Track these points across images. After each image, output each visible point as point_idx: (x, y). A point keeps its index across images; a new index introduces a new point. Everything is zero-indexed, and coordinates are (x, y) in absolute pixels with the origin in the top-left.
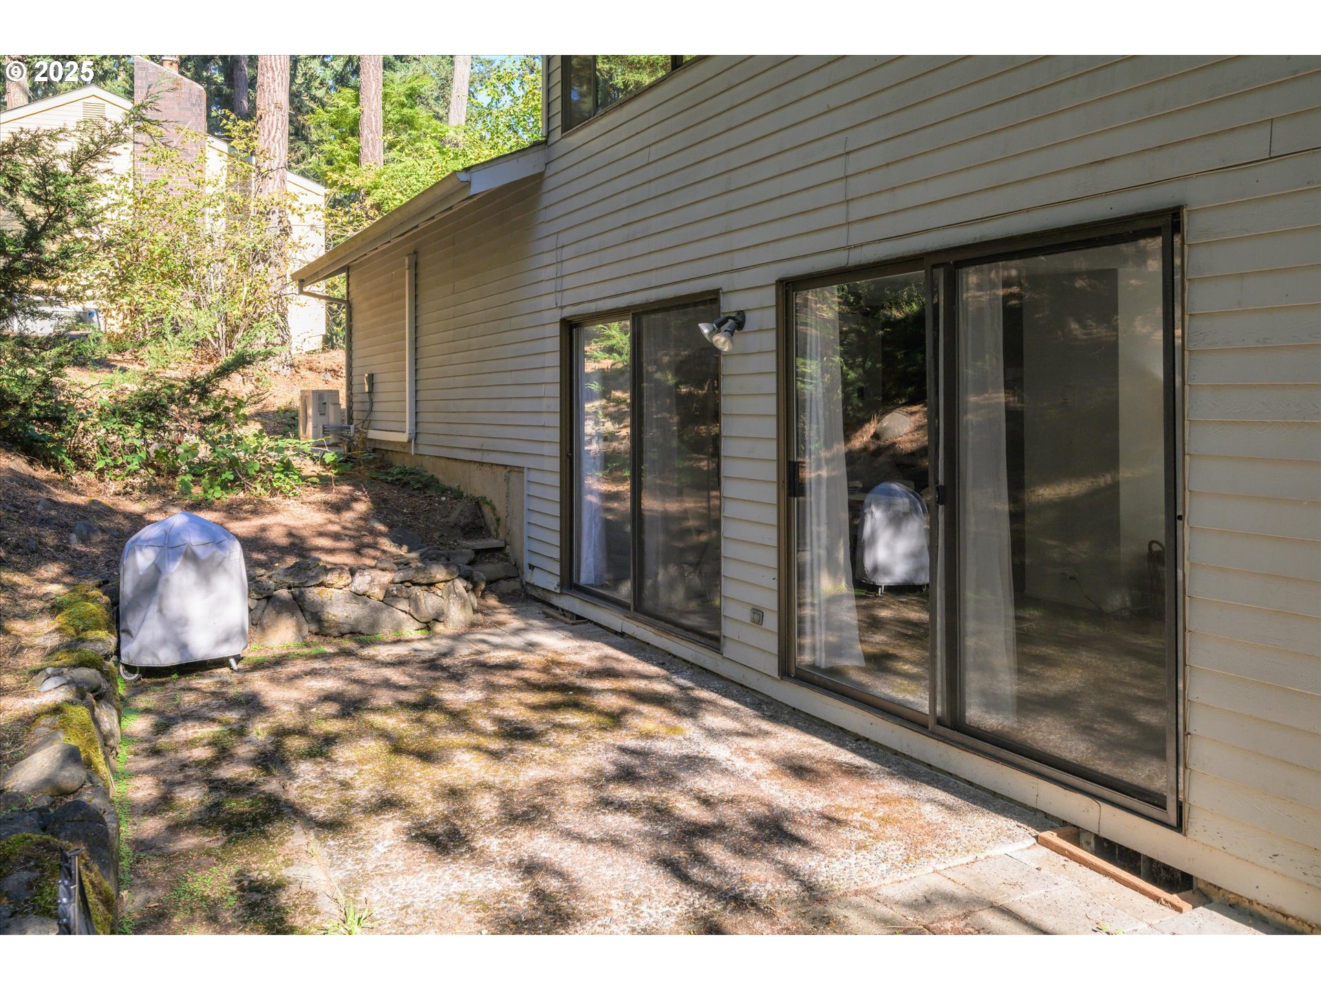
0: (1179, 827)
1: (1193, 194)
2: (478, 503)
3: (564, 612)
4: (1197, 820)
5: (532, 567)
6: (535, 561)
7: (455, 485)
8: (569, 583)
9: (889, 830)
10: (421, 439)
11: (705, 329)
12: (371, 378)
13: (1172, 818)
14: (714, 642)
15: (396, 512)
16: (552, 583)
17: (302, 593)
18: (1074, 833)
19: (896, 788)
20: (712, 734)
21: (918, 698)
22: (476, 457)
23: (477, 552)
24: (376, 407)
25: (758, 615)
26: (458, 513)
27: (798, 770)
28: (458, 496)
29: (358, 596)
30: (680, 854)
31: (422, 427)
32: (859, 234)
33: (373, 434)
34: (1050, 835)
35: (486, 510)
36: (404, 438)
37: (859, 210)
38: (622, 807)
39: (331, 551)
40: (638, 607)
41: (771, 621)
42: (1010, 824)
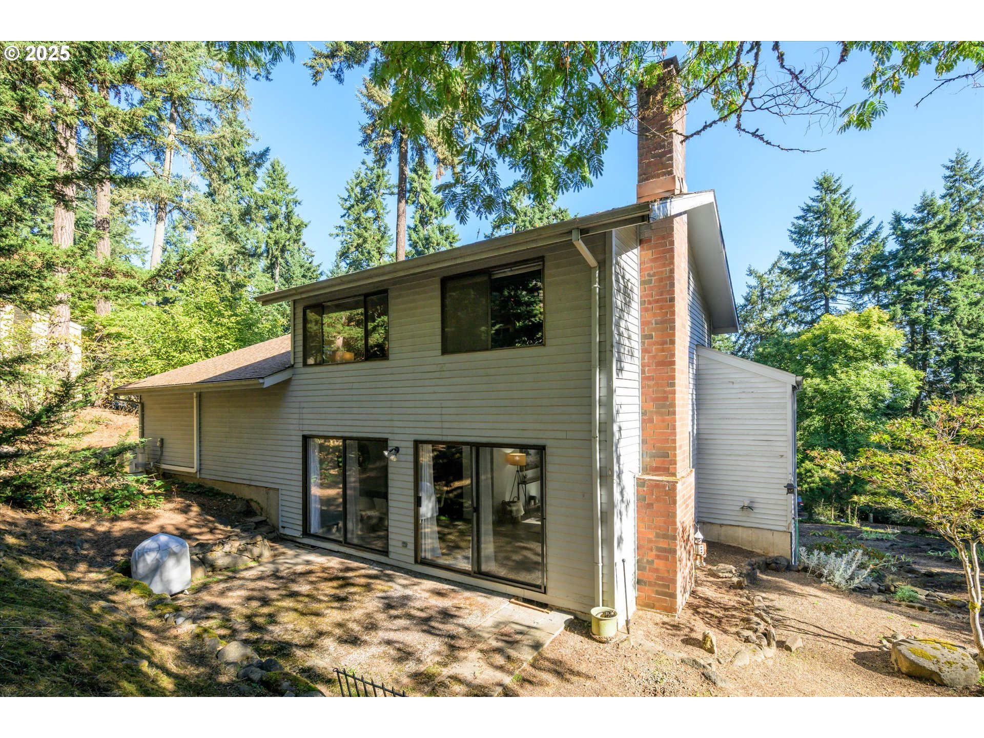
0: (545, 593)
1: (549, 443)
2: (248, 502)
3: (303, 544)
4: (549, 591)
5: (283, 527)
6: (285, 525)
7: (231, 493)
8: (306, 533)
9: (473, 608)
10: (203, 471)
11: (386, 453)
12: (162, 440)
13: (543, 590)
14: (385, 552)
15: (211, 509)
16: (298, 534)
17: (204, 557)
18: (517, 598)
19: (467, 594)
20: (405, 586)
21: (467, 566)
22: (248, 482)
23: (256, 523)
24: (165, 454)
25: (405, 544)
26: (240, 507)
27: (440, 594)
28: (233, 497)
29: (228, 554)
30: (425, 628)
31: (203, 466)
32: (445, 432)
33: (164, 466)
34: (513, 600)
35: (253, 504)
36: (194, 471)
37: (446, 425)
38: (396, 617)
39: (200, 534)
40: (346, 543)
41: (411, 546)
42: (501, 599)
